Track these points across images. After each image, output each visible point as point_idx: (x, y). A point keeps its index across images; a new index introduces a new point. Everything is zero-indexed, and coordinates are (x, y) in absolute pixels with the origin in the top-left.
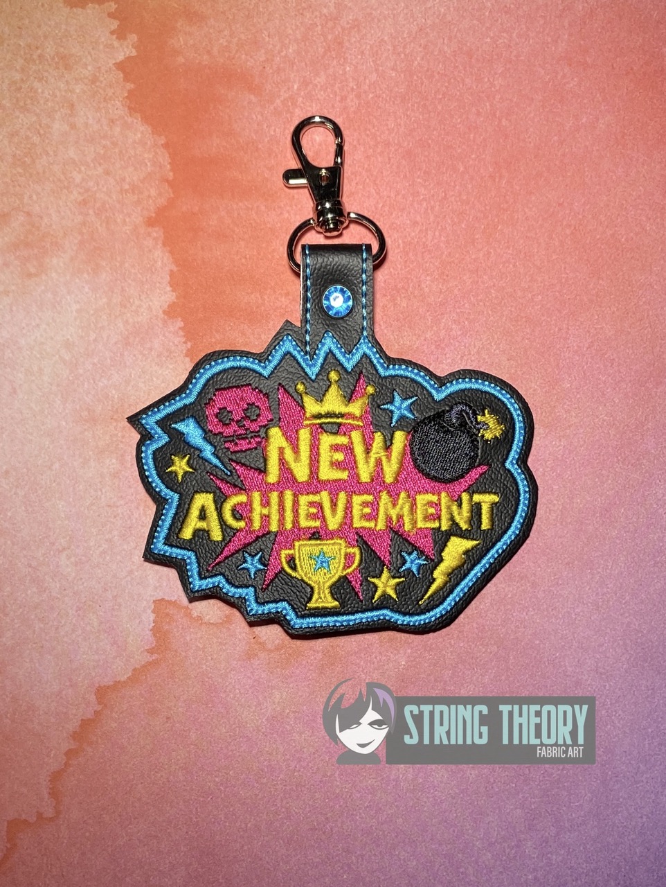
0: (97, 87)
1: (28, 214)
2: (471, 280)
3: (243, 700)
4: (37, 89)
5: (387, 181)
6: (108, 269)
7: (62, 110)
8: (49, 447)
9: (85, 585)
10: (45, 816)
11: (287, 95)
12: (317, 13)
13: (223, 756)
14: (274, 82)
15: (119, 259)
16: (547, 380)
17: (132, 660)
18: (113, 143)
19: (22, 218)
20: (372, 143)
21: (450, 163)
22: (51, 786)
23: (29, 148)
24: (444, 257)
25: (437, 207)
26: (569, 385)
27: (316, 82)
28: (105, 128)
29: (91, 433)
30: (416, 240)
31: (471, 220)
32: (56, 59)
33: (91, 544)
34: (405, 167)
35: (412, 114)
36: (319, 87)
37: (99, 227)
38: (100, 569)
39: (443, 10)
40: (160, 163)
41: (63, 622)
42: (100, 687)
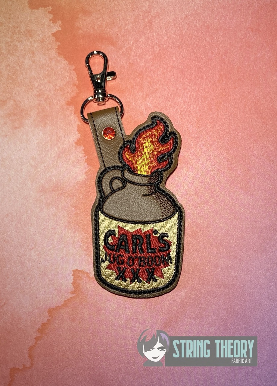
0: (44, 44)
1: (15, 101)
2: (210, 127)
3: (113, 313)
4: (18, 45)
5: (172, 83)
6: (50, 125)
7: (29, 54)
8: (25, 204)
9: (42, 264)
10: (26, 366)
11: (128, 46)
12: (140, 10)
13: (104, 339)
14: (122, 41)
15: (55, 120)
16: (245, 170)
17: (64, 297)
18: (51, 69)
19: (12, 103)
20: (166, 67)
21: (200, 75)
22: (29, 353)
23: (14, 72)
24: (198, 116)
25: (195, 94)
26: (254, 172)
27: (141, 40)
28: (48, 62)
29: (44, 196)
30: (186, 109)
31: (210, 100)
32: (26, 32)
33: (45, 246)
34: (180, 77)
35: (183, 54)
36: (142, 42)
37: (46, 106)
38: (49, 256)
39: (196, 8)
40: (73, 78)
41: (33, 280)
42: (50, 309)
